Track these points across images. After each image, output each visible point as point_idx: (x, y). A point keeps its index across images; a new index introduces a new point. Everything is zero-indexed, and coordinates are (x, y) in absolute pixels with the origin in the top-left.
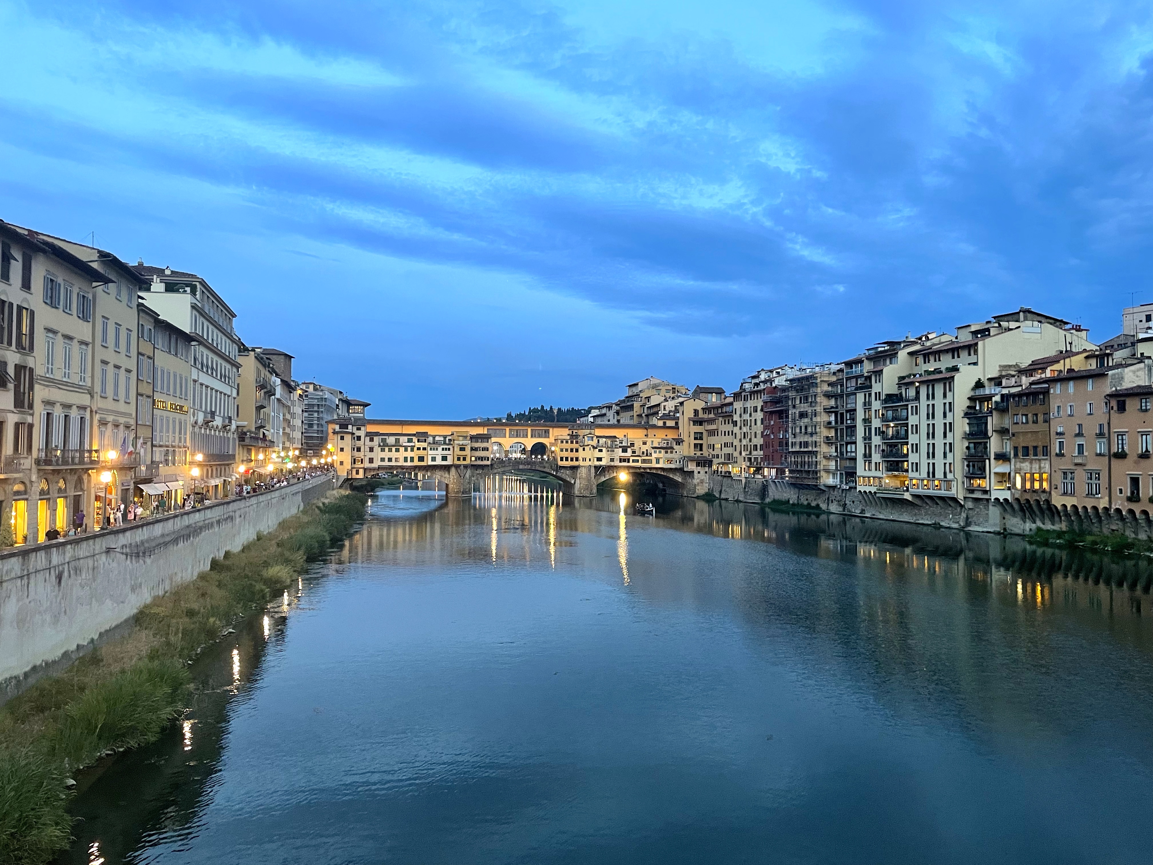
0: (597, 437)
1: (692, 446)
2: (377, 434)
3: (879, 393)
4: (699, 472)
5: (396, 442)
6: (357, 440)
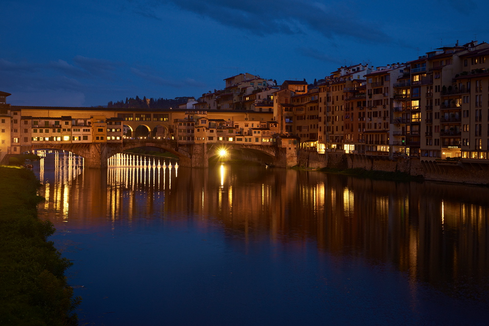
0: (209, 120)
1: (284, 128)
2: (30, 118)
3: (439, 86)
4: (290, 149)
5: (46, 124)
6: (14, 123)
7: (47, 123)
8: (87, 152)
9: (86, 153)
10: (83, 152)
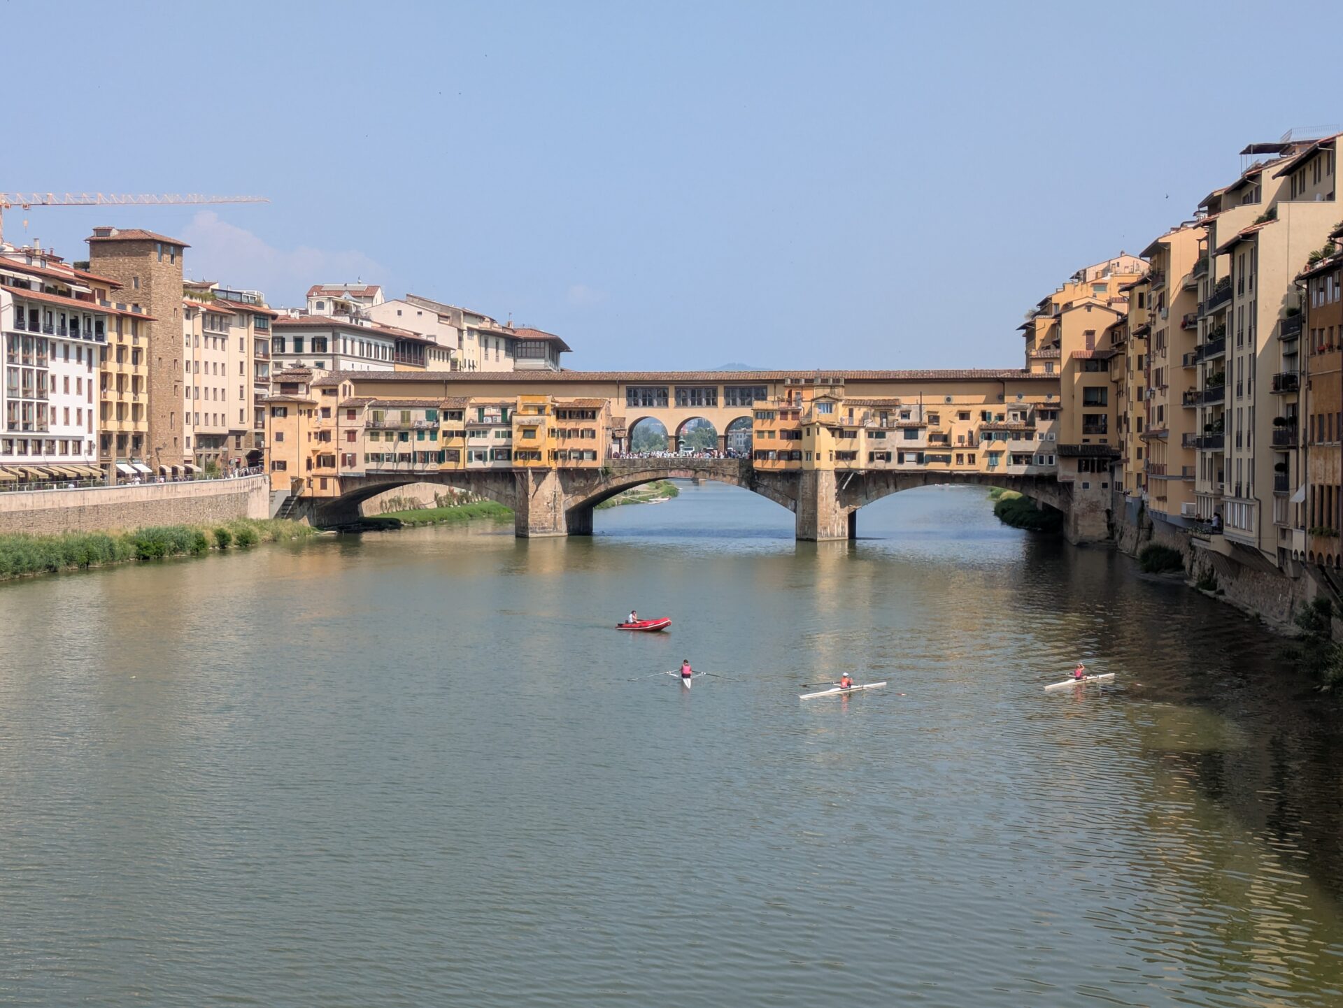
1: (1079, 423)
2: (365, 403)
4: (1086, 486)
5: (403, 420)
6: (323, 417)
7: (406, 418)
8: (509, 491)
9: (507, 496)
10: (499, 493)
